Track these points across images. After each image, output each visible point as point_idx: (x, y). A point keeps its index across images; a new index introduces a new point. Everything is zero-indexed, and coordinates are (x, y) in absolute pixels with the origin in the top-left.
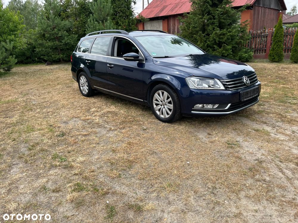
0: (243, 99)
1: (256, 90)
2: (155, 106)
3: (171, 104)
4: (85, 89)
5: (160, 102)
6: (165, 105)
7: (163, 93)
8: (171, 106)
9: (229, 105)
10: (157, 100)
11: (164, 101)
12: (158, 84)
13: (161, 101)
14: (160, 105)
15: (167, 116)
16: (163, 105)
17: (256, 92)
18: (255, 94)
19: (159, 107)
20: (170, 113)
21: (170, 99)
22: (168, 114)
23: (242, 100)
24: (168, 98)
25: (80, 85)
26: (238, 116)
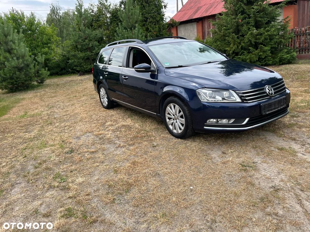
0: (264, 112)
1: (282, 101)
2: (168, 120)
3: (183, 118)
4: (105, 101)
5: (172, 116)
6: (178, 120)
7: (174, 107)
8: (183, 120)
9: (247, 119)
10: (169, 114)
11: (177, 115)
12: (169, 97)
13: (174, 115)
14: (172, 119)
15: (180, 131)
16: (176, 120)
17: (282, 104)
18: (282, 106)
19: (172, 121)
20: (183, 128)
21: (182, 113)
22: (180, 129)
23: (264, 114)
24: (180, 112)
25: (101, 97)
26: (263, 130)
